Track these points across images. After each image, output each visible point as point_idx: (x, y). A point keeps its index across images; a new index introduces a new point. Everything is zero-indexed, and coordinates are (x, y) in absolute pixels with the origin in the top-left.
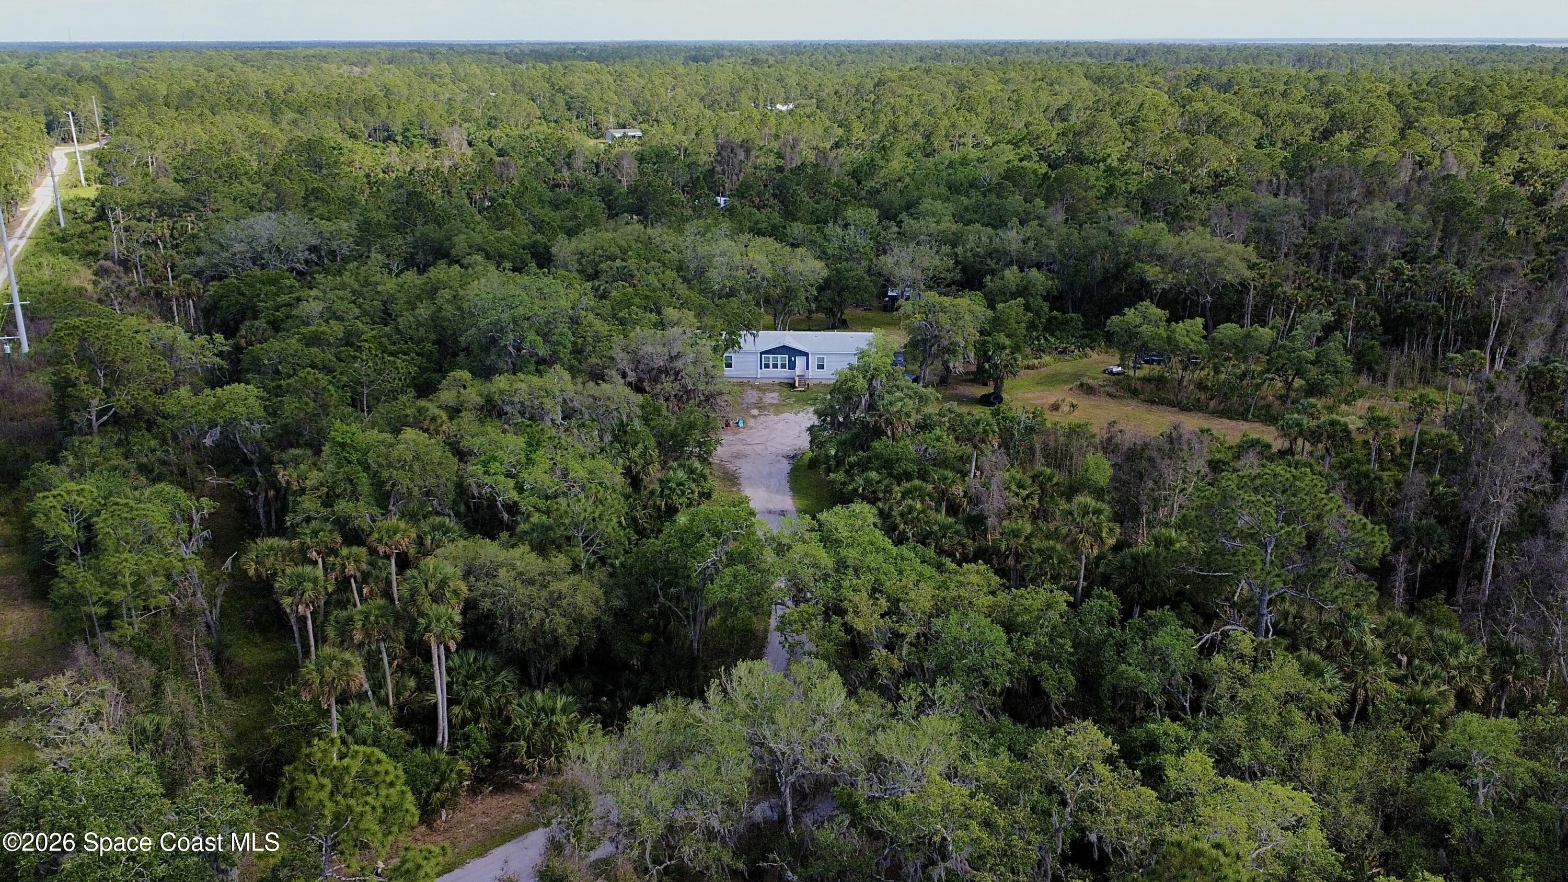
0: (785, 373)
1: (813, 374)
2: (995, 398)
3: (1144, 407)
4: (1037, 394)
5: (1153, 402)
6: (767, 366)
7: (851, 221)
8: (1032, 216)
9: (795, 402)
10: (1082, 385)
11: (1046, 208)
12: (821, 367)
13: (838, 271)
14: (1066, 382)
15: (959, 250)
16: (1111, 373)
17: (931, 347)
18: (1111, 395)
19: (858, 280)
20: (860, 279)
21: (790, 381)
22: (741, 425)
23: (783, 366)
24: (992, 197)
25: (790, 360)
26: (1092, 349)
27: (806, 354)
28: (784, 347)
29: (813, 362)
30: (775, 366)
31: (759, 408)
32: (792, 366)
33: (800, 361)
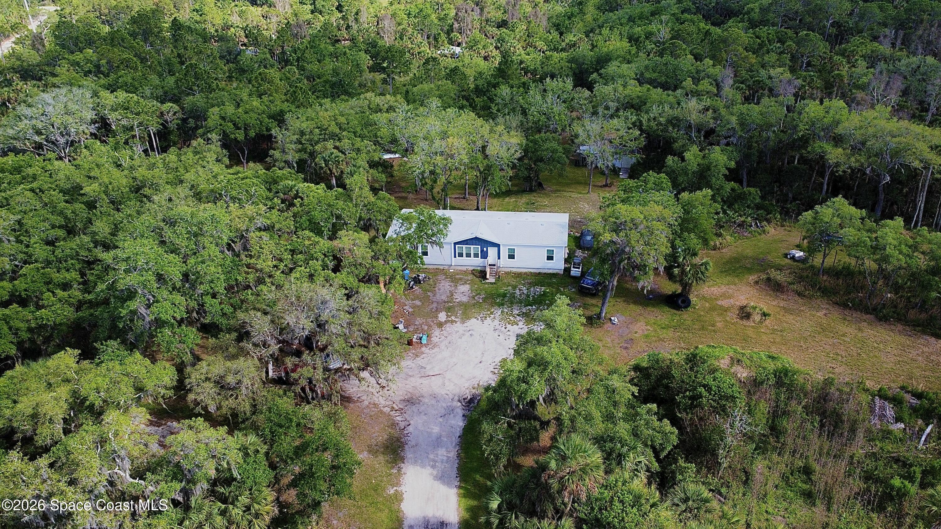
0: (477, 262)
1: (505, 263)
2: (683, 302)
3: (836, 314)
4: (724, 289)
5: (844, 306)
6: (461, 255)
7: (548, 88)
8: (702, 74)
9: (484, 300)
10: (769, 279)
11: (714, 65)
12: (511, 257)
13: (535, 142)
14: (750, 270)
15: (644, 118)
16: (793, 258)
17: (620, 262)
18: (800, 294)
19: (553, 152)
20: (554, 151)
21: (483, 269)
22: (424, 341)
23: (476, 255)
24: (667, 58)
25: (482, 251)
26: (769, 221)
27: (498, 246)
28: (476, 238)
29: (504, 253)
30: (468, 255)
31: (449, 310)
32: (485, 255)
33: (492, 252)
